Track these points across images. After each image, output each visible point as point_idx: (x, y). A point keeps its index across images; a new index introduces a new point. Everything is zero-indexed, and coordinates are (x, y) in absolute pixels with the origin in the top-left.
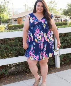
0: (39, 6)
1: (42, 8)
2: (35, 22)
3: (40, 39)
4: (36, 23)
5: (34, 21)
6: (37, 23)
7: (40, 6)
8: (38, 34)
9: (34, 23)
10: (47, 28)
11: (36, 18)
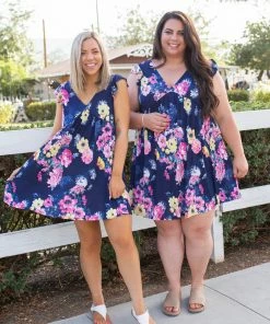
0: (170, 32)
1: (181, 39)
2: (157, 92)
3: (167, 152)
4: (158, 95)
5: (153, 89)
6: (163, 94)
7: (175, 33)
8: (162, 133)
9: (151, 95)
10: (196, 111)
11: (160, 79)
